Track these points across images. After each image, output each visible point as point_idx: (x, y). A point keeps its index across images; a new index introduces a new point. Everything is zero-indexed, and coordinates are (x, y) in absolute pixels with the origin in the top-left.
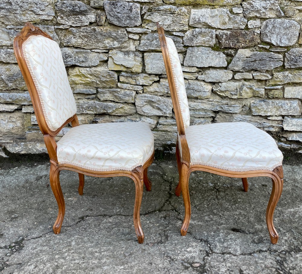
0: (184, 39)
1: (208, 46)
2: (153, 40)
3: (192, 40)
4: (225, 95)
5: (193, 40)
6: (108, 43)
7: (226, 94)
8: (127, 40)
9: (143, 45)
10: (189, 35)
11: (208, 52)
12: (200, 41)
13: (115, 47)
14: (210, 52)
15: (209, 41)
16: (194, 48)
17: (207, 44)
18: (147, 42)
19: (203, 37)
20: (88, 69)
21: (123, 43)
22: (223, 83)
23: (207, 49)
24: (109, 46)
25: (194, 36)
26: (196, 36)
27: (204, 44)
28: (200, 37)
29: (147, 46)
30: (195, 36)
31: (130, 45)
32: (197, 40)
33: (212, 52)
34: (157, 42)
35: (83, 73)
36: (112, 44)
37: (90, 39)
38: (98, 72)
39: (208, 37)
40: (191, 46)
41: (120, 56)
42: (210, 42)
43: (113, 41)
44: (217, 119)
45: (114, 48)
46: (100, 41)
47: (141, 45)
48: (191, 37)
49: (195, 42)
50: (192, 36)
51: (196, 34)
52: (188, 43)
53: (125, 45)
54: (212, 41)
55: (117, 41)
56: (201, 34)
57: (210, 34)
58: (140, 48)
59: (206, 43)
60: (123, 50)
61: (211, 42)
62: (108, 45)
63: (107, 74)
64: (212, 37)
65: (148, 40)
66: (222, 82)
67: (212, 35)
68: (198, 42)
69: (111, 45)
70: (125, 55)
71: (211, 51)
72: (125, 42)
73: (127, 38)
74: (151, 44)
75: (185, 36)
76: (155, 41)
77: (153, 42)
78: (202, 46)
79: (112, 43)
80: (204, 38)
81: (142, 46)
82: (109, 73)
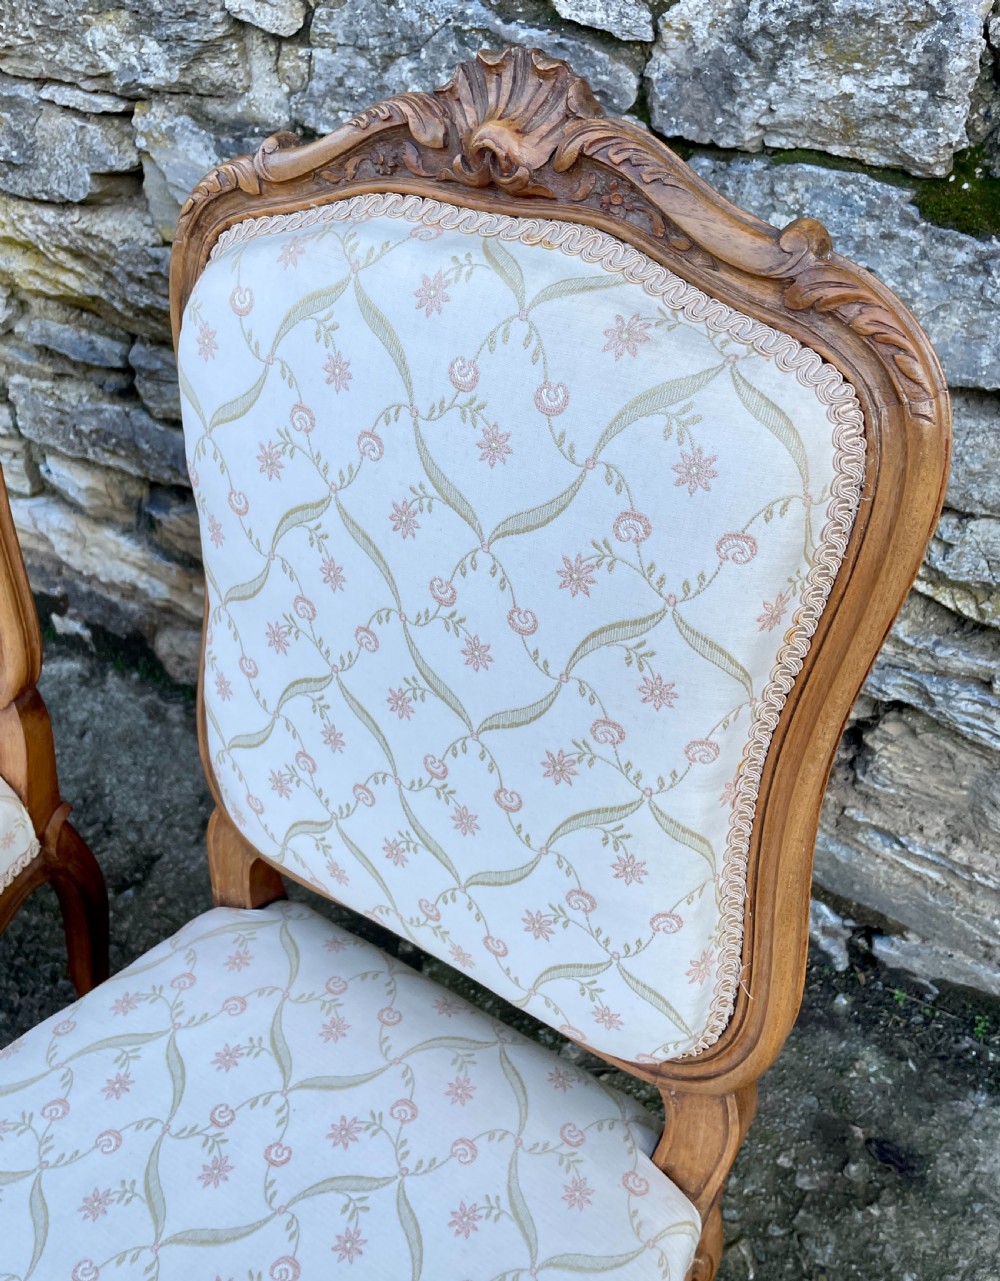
0: (661, 64)
1: (883, 161)
2: (390, 59)
3: (728, 86)
4: (981, 612)
5: (732, 94)
6: (113, 50)
7: (987, 606)
8: (220, 31)
9: (331, 93)
10: (701, 32)
11: (871, 228)
12: (797, 110)
13: (149, 81)
14: (889, 236)
15: (893, 119)
16: (738, 167)
17: (878, 143)
18: (351, 70)
19: (842, 61)
20: (49, 215)
21: (197, 58)
22: (972, 525)
23: (866, 189)
24: (120, 74)
25: (745, 46)
26: (763, 47)
27: (845, 138)
28: (800, 67)
29: (351, 97)
30: (751, 55)
31: (249, 74)
32: (773, 89)
33: (912, 234)
34: (420, 73)
35: (32, 238)
36: (134, 61)
37: (14, 10)
38: (101, 246)
39: (897, 78)
40: (712, 149)
41: (192, 155)
42: (909, 125)
43: (138, 31)
44: (878, 746)
45: (155, 91)
46: (60, 26)
47: (317, 86)
48: (717, 58)
49: (748, 115)
50: (731, 49)
51: (763, 30)
52: (686, 109)
53: (215, 70)
54: (927, 120)
55: (160, 41)
56: (822, 34)
57: (920, 40)
58: (311, 110)
59: (870, 131)
60: (213, 107)
61: (920, 133)
62: (113, 66)
63: (150, 269)
64: (932, 81)
65: (363, 49)
66: (972, 516)
67: (940, 56)
68: (783, 111)
69: (132, 68)
70: (222, 151)
71: (907, 221)
72: (211, 48)
73: (217, 16)
74: (382, 88)
75: (670, 38)
76: (404, 68)
77: (391, 77)
78: (824, 159)
79: (131, 48)
80: (848, 84)
81: (324, 96)
82: (157, 261)
